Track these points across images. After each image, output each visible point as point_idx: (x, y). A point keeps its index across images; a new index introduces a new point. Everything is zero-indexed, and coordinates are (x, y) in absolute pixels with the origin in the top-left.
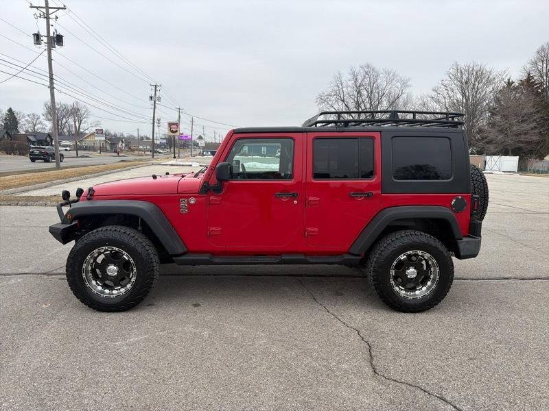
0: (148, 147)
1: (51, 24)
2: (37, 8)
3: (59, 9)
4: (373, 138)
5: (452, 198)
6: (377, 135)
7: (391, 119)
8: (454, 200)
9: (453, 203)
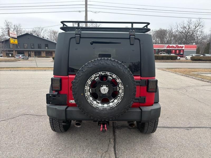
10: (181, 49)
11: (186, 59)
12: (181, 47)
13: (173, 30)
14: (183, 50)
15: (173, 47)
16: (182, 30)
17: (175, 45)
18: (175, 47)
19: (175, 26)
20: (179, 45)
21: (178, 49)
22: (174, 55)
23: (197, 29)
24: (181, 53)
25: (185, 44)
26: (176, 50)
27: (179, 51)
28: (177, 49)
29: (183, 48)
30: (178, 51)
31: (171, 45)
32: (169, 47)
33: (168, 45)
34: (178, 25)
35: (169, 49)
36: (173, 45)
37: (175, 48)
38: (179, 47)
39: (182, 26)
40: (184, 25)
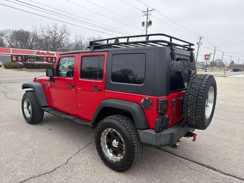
0: (201, 67)
1: (148, 17)
2: (145, 12)
3: (151, 10)
4: (104, 55)
5: (142, 98)
6: (106, 53)
7: (116, 43)
8: (143, 100)
9: (142, 102)
10: (52, 56)
11: (63, 67)
12: (52, 54)
13: (37, 33)
14: (55, 57)
15: (44, 54)
16: (48, 34)
17: (45, 52)
18: (46, 53)
19: (39, 29)
20: (51, 52)
21: (50, 56)
22: (47, 63)
23: (63, 35)
24: (53, 61)
25: (56, 51)
26: (47, 58)
27: (51, 58)
28: (48, 56)
29: (55, 56)
30: (49, 58)
31: (41, 51)
32: (38, 53)
33: (37, 51)
34: (43, 28)
35: (39, 55)
36: (44, 52)
37: (46, 55)
38: (50, 54)
39: (47, 30)
40: (50, 29)
